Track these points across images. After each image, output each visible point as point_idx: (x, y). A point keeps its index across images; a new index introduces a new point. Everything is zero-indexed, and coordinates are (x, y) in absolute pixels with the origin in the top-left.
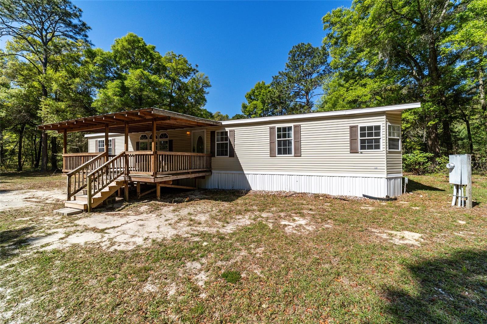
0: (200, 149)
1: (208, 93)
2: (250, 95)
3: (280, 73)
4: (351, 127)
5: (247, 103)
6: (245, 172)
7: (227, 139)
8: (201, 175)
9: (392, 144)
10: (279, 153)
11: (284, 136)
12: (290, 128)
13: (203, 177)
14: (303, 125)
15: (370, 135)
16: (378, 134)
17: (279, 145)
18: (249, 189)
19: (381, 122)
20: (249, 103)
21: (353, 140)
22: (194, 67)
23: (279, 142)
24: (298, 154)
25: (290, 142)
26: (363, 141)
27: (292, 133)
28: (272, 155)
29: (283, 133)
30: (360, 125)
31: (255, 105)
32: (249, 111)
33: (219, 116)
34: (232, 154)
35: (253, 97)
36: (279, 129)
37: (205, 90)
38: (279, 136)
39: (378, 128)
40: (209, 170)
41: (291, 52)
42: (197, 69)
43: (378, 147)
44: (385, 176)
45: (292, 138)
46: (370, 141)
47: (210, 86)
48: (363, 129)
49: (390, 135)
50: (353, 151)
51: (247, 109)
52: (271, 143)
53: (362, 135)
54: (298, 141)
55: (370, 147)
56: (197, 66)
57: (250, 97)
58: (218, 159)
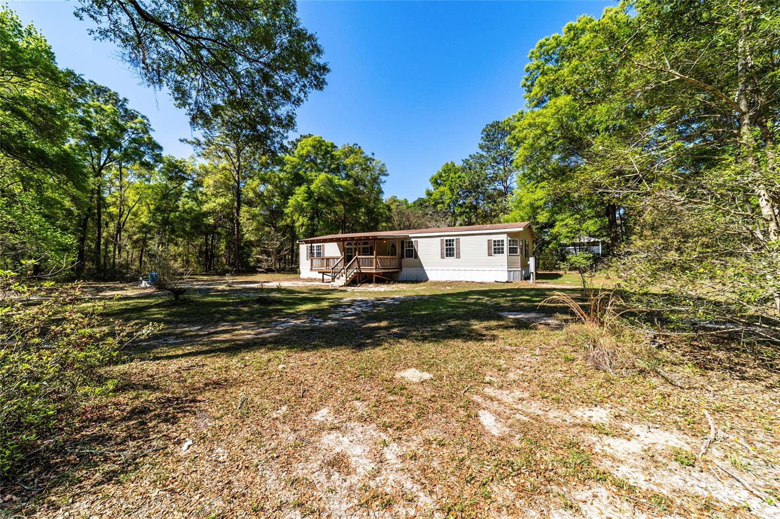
0: (393, 253)
1: (385, 182)
2: (436, 180)
3: (470, 156)
4: (488, 240)
5: (431, 188)
6: (425, 268)
7: (412, 246)
8: (396, 270)
9: (512, 251)
10: (447, 256)
11: (450, 245)
12: (453, 240)
13: (397, 272)
14: (461, 238)
15: (499, 245)
16: (503, 245)
17: (447, 251)
18: (427, 280)
19: (504, 237)
20: (435, 189)
21: (489, 248)
22: (370, 156)
23: (447, 249)
24: (458, 257)
25: (453, 249)
26: (495, 249)
27: (455, 243)
28: (442, 257)
29: (449, 243)
30: (493, 239)
31: (442, 192)
32: (434, 200)
33: (395, 201)
34: (416, 257)
35: (439, 181)
36: (447, 241)
37: (383, 178)
38: (447, 245)
39: (503, 241)
40: (400, 267)
41: (484, 130)
42: (375, 157)
43: (503, 253)
44: (506, 269)
45: (455, 247)
46: (499, 249)
47: (388, 175)
48: (495, 241)
49: (510, 245)
50: (490, 255)
51: (432, 197)
52: (442, 249)
53: (495, 245)
54: (458, 248)
55: (499, 253)
56: (373, 154)
57: (436, 182)
58: (406, 260)
